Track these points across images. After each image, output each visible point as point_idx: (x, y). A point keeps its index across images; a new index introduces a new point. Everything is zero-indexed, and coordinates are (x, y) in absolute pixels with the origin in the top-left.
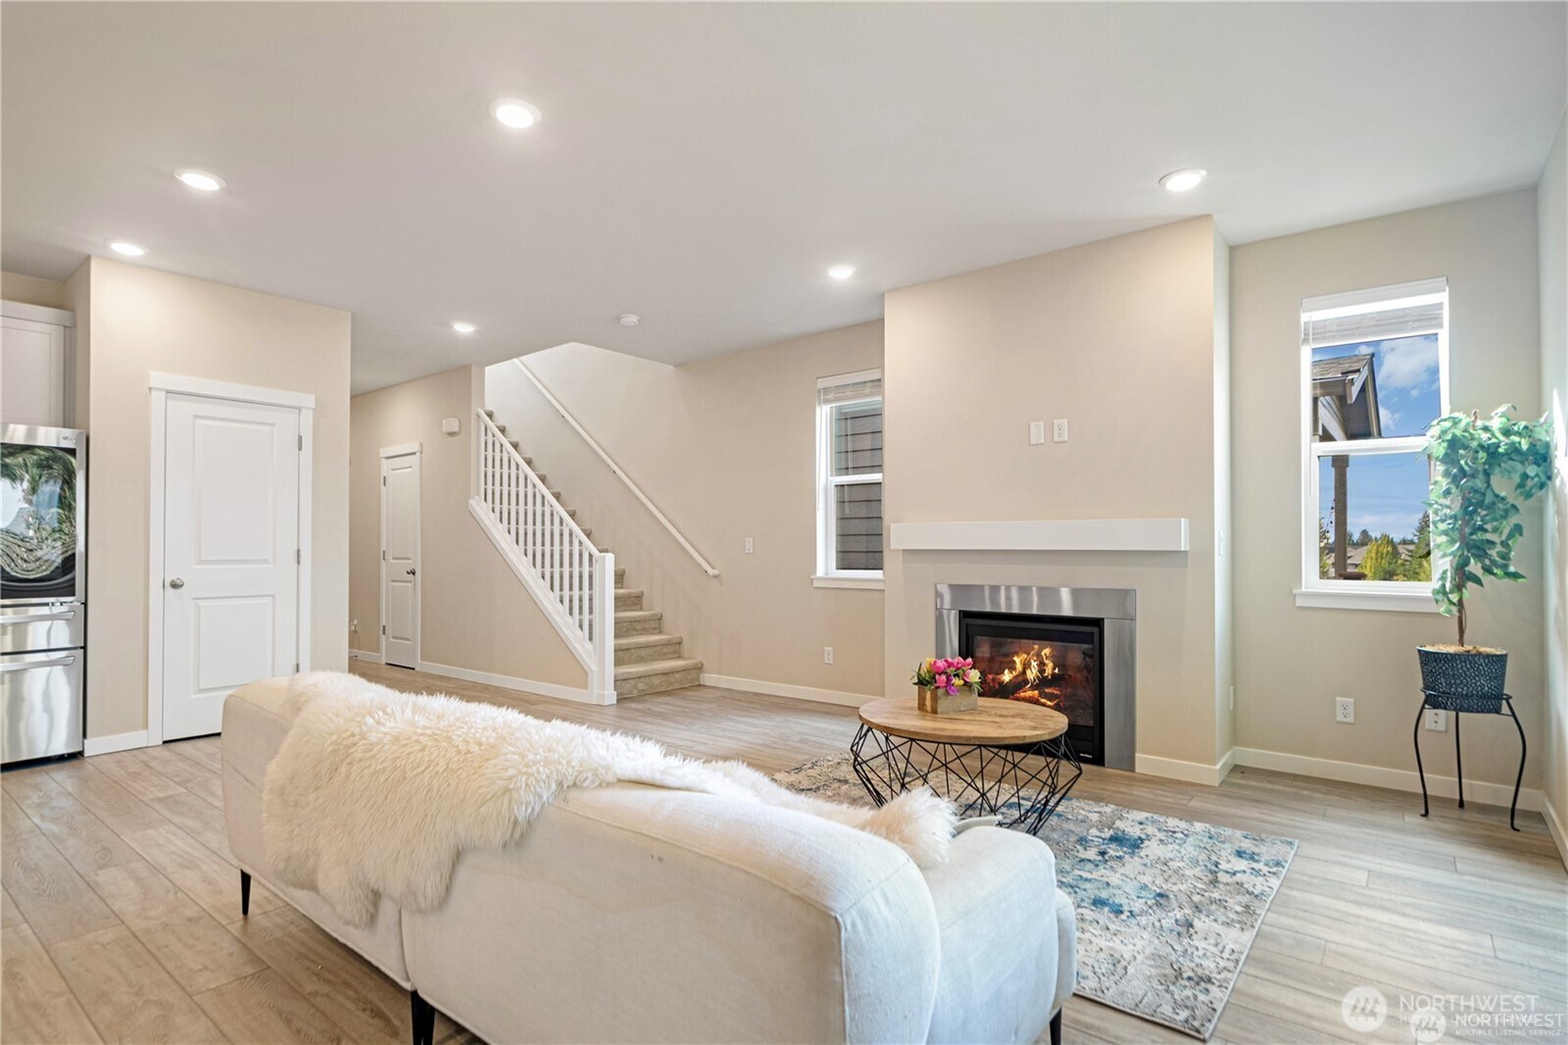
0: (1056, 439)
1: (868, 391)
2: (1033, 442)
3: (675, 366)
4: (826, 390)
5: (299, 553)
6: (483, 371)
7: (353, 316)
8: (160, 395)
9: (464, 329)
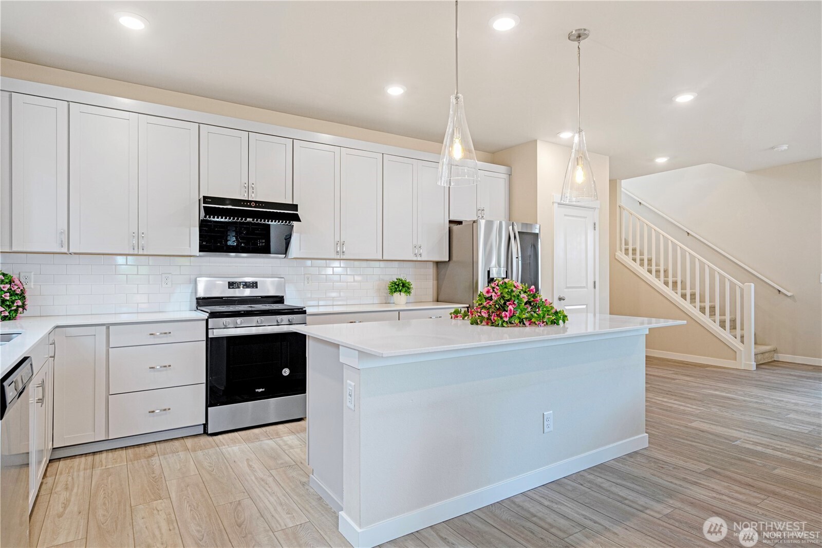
3: (746, 172)
5: (595, 283)
6: (621, 182)
7: (610, 158)
8: (556, 205)
9: (661, 160)
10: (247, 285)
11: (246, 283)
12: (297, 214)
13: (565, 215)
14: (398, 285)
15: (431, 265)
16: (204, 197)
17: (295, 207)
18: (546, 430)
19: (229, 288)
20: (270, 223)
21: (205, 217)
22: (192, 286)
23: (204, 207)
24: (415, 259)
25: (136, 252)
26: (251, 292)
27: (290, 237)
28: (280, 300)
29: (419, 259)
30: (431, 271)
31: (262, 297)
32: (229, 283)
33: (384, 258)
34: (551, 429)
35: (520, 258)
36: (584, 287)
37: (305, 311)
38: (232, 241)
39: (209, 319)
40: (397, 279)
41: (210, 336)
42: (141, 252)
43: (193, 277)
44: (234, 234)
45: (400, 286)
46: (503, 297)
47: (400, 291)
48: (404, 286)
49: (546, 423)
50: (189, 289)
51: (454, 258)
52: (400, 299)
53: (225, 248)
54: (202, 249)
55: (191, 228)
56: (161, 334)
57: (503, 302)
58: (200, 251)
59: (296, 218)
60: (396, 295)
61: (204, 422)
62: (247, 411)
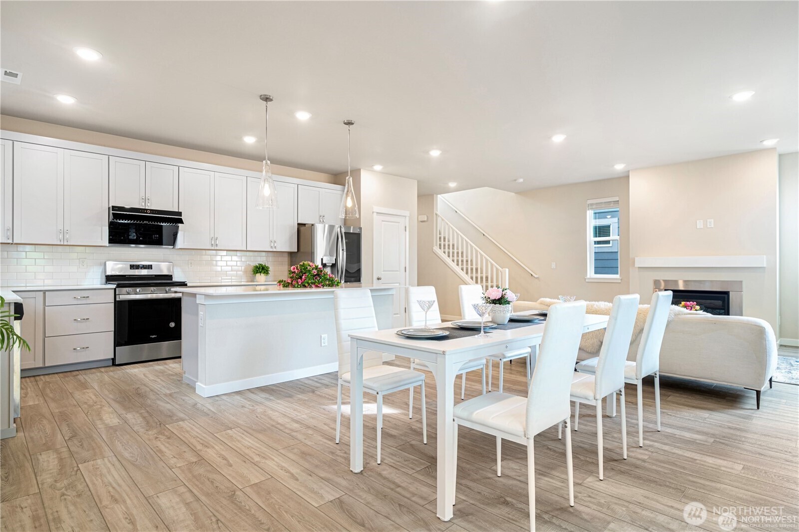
0: (708, 226)
1: (612, 205)
2: (698, 227)
3: (515, 193)
4: (592, 205)
5: (405, 268)
6: (437, 197)
7: (418, 182)
8: (375, 214)
9: (452, 185)
10: (144, 267)
11: (143, 265)
12: (181, 219)
13: (383, 221)
14: (259, 268)
15: (286, 255)
16: (113, 207)
17: (180, 214)
18: (323, 345)
19: (131, 269)
20: (162, 224)
21: (113, 220)
22: (102, 267)
23: (113, 213)
24: (271, 250)
25: (62, 243)
26: (148, 272)
27: (177, 234)
28: (170, 277)
29: (274, 250)
30: (286, 259)
31: (156, 275)
32: (131, 265)
33: (248, 249)
34: (326, 344)
35: (345, 250)
36: (397, 271)
37: (187, 284)
38: (133, 236)
39: (117, 289)
40: (258, 264)
41: (117, 299)
42: (65, 243)
43: (104, 261)
44: (134, 231)
45: (261, 269)
46: (301, 272)
47: (260, 272)
48: (263, 268)
49: (322, 341)
50: (100, 269)
51: (302, 249)
52: (261, 278)
53: (127, 241)
54: (111, 241)
55: (103, 227)
56: (81, 297)
57: (301, 274)
58: (109, 243)
59: (181, 221)
60: (258, 275)
61: (113, 357)
62: (145, 349)
